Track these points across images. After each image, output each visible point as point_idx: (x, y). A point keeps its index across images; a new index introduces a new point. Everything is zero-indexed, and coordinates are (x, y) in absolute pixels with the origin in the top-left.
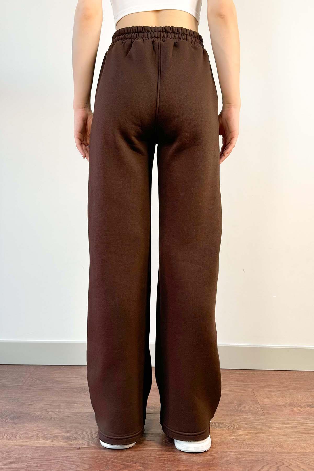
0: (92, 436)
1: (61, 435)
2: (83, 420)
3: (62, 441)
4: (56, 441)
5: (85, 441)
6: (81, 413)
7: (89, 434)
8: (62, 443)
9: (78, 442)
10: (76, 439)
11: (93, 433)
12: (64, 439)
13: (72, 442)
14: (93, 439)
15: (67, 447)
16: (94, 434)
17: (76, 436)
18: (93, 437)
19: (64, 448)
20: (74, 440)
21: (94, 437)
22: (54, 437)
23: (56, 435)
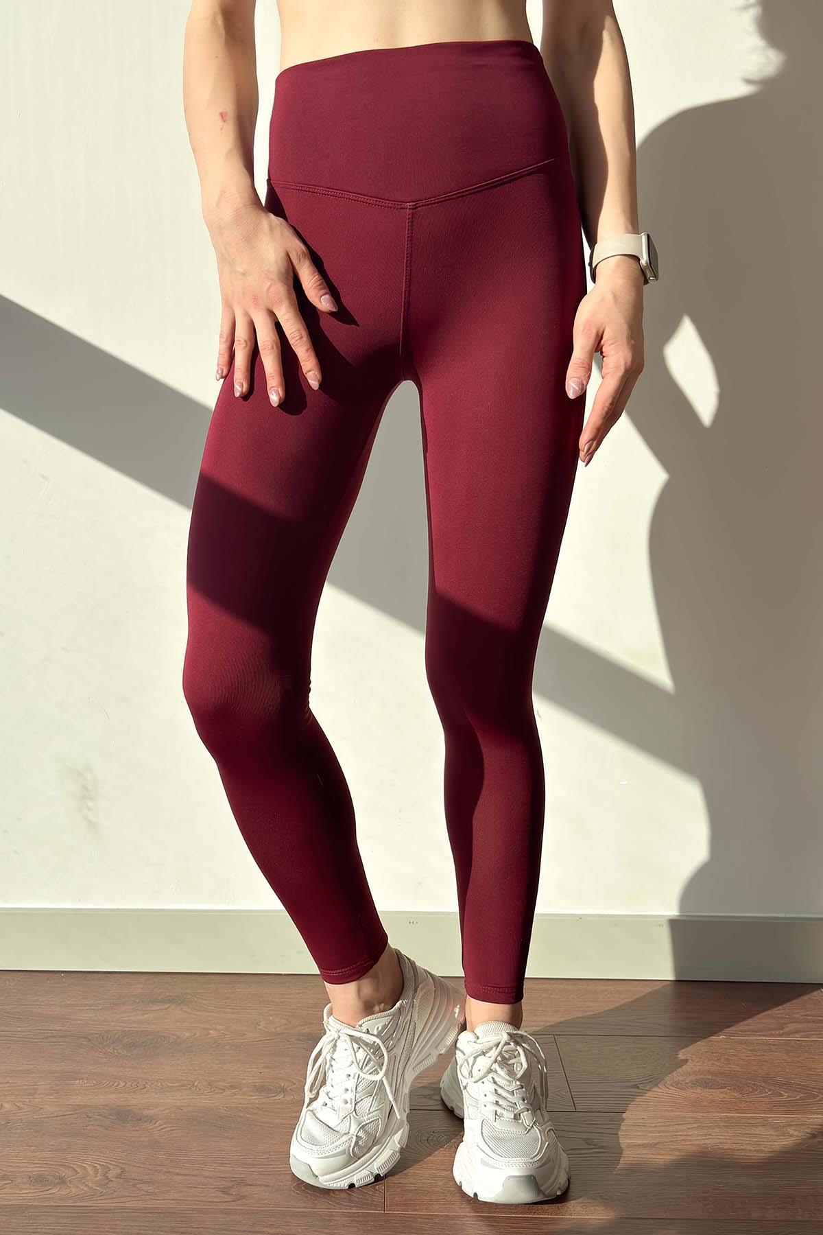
0: (106, 1172)
1: (26, 1170)
2: (88, 1128)
3: (26, 1189)
4: (11, 1188)
5: (85, 1189)
6: (85, 1106)
7: (98, 1167)
8: (24, 1194)
9: (68, 1191)
10: (62, 1181)
11: (111, 1164)
12: (31, 1181)
13: (50, 1192)
14: (107, 1181)
15: (36, 1207)
16: (112, 1167)
17: (65, 1173)
18: (107, 1175)
19: (28, 1207)
20: (59, 1183)
21: (110, 1176)
22: (4, 1178)
23: (10, 1172)
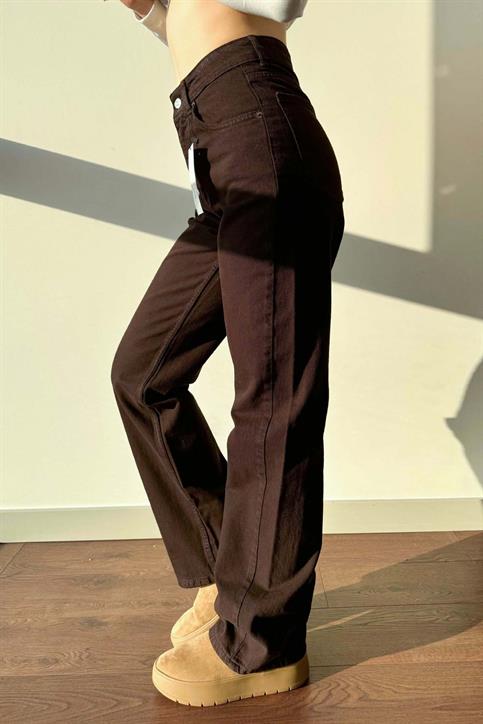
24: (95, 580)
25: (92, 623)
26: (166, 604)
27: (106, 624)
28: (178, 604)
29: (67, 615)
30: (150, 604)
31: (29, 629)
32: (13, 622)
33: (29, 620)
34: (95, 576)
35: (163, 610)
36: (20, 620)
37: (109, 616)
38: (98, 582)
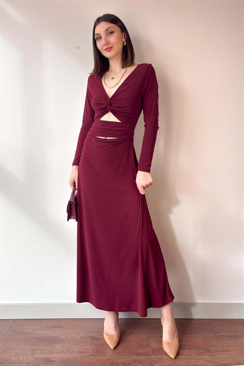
24: (48, 339)
25: (48, 360)
26: (80, 352)
27: (54, 361)
28: (85, 353)
29: (37, 356)
30: (73, 352)
31: (21, 362)
32: (14, 359)
33: (21, 358)
34: (48, 337)
35: (79, 355)
36: (17, 358)
37: (55, 357)
38: (50, 341)
